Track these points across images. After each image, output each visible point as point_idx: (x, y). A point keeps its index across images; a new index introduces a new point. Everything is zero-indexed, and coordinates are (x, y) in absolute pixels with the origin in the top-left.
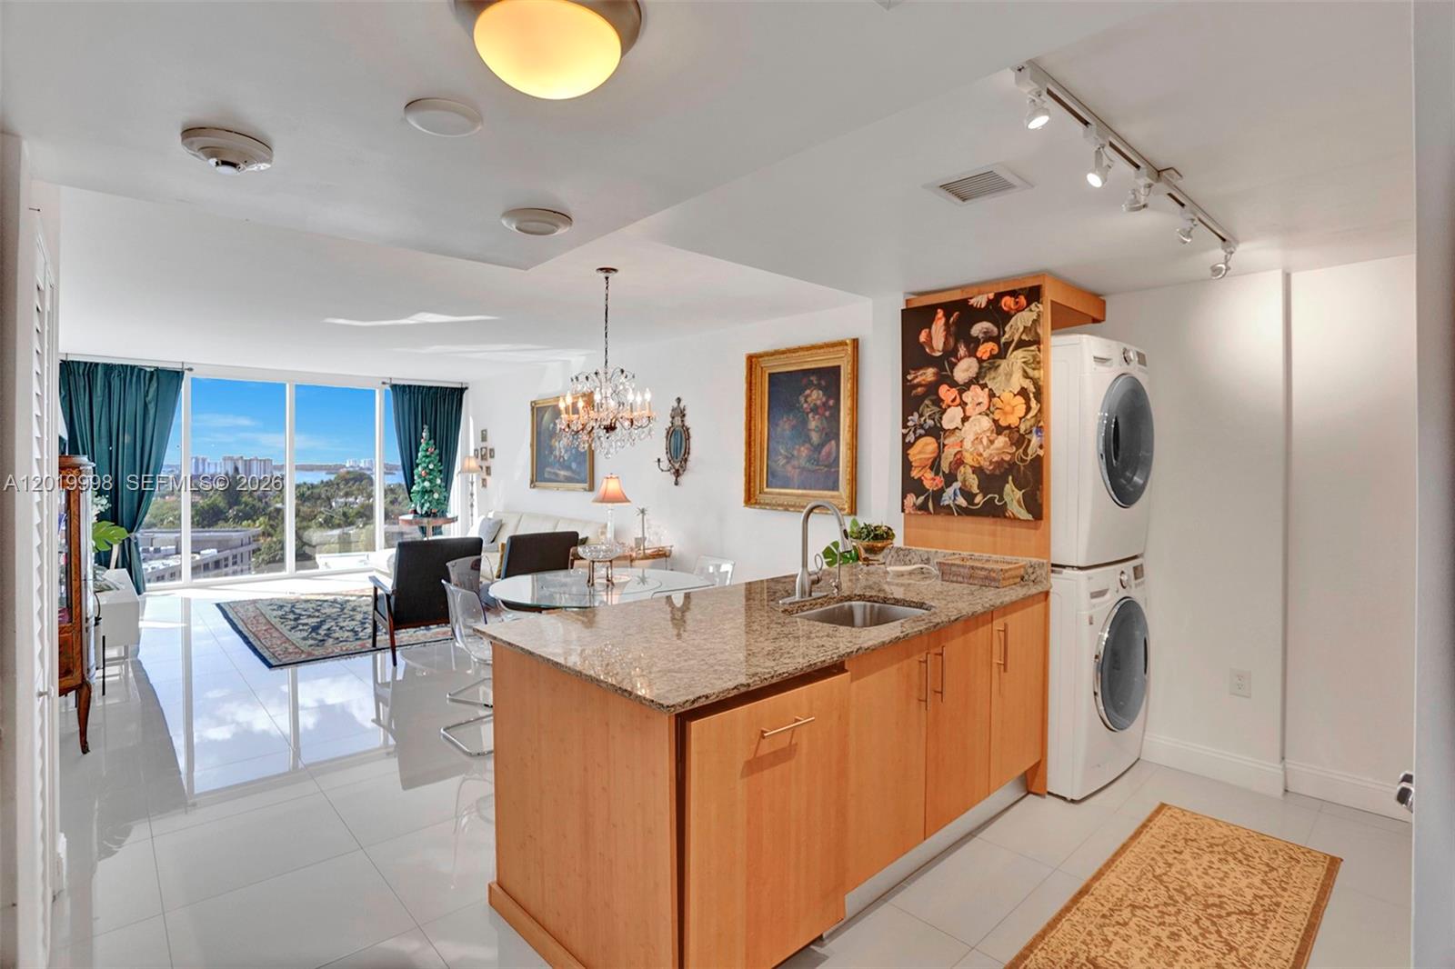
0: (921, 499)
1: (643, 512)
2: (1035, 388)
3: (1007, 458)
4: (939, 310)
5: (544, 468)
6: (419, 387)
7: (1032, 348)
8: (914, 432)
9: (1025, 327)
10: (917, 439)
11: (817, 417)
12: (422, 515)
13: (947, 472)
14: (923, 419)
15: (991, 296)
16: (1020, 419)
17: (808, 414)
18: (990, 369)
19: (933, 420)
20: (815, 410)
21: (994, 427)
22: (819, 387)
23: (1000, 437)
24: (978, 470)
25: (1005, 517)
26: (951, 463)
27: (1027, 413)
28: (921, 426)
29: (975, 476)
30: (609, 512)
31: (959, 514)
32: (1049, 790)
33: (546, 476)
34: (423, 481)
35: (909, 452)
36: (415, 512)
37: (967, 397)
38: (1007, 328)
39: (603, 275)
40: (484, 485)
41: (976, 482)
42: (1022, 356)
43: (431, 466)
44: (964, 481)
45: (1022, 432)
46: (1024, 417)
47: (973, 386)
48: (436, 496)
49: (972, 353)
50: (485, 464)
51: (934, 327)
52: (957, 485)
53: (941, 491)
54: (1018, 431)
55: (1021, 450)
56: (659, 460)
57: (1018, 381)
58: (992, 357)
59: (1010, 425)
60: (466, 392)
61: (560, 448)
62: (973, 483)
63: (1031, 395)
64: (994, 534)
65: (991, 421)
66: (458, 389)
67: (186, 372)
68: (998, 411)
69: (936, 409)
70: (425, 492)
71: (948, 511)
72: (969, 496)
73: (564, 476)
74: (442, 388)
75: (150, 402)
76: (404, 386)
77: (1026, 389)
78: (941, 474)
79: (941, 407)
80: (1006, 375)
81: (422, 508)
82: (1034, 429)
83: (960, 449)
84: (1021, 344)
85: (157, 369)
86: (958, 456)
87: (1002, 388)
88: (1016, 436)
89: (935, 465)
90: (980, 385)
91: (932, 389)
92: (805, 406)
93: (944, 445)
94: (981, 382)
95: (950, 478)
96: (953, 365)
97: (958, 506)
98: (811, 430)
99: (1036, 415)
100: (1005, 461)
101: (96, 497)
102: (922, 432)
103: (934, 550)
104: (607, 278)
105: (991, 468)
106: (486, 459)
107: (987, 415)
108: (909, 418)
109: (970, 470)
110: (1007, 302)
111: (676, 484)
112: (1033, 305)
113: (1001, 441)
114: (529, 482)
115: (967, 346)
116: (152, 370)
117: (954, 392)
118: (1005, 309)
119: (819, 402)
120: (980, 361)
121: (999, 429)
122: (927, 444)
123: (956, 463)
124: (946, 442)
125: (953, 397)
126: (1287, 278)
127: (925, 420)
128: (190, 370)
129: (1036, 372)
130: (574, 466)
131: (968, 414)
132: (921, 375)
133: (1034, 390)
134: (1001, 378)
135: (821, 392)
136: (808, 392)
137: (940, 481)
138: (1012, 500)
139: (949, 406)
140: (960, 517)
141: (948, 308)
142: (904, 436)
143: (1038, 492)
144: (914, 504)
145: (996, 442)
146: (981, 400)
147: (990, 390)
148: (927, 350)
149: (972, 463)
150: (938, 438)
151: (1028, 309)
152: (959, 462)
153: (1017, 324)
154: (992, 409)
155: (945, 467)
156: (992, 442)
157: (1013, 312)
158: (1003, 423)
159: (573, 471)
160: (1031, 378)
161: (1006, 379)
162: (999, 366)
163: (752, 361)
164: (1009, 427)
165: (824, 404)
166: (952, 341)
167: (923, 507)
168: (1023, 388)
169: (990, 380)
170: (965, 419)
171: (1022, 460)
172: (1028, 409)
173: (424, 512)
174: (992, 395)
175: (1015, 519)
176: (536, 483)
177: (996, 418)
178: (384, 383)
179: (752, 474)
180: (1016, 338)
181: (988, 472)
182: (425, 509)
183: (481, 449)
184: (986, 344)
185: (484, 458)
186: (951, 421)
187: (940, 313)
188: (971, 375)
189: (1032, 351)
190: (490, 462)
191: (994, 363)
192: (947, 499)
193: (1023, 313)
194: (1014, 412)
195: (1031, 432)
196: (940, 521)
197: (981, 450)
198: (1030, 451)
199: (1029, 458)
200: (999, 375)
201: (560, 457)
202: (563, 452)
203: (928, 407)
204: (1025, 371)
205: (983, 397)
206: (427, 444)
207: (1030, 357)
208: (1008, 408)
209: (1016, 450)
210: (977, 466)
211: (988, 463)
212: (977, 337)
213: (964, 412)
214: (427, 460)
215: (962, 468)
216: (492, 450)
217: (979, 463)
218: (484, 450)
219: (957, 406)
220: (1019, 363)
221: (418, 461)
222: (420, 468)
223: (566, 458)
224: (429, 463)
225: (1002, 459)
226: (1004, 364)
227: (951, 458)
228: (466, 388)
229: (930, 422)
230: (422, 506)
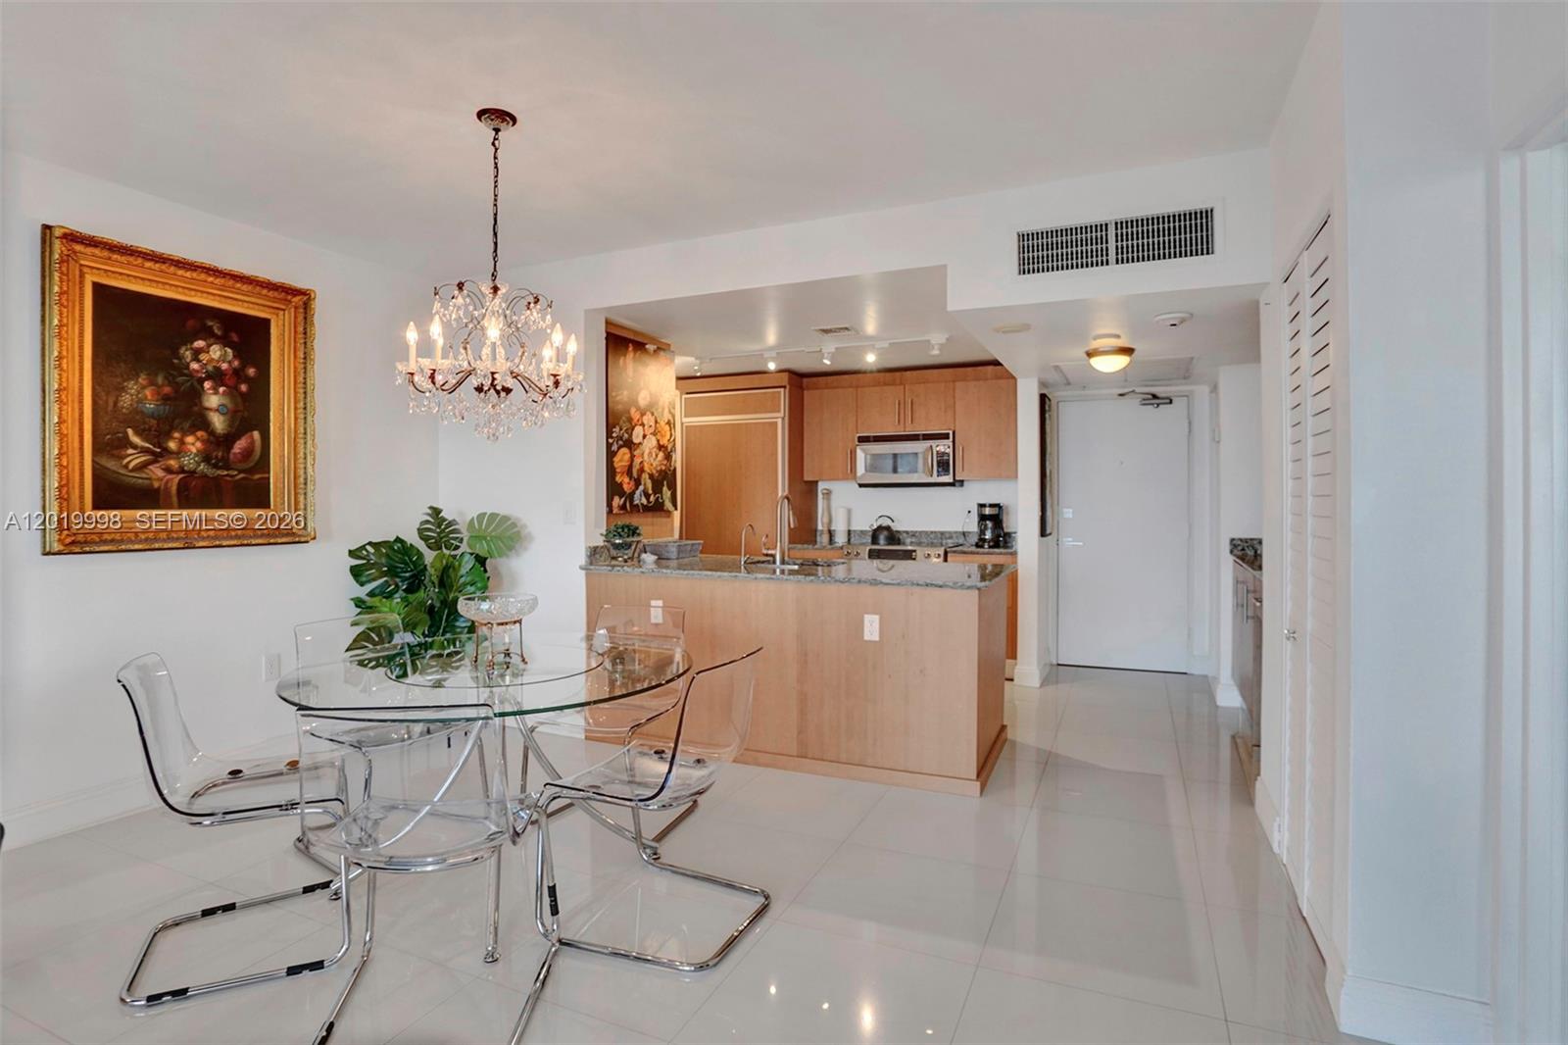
0: (623, 499)
2: (674, 421)
3: (664, 468)
4: (631, 345)
8: (617, 443)
10: (619, 449)
13: (636, 478)
14: (622, 432)
16: (669, 441)
17: (201, 381)
19: (629, 434)
20: (217, 376)
21: (658, 445)
23: (660, 453)
24: (652, 477)
26: (638, 470)
28: (621, 439)
29: (650, 481)
35: (613, 460)
37: (646, 420)
41: (651, 486)
44: (645, 484)
45: (669, 450)
49: (647, 387)
51: (628, 357)
52: (642, 488)
53: (633, 493)
54: (667, 450)
57: (667, 415)
58: (656, 393)
62: (649, 486)
63: (673, 426)
65: (657, 441)
68: (659, 434)
69: (630, 426)
71: (638, 509)
72: (647, 496)
78: (633, 479)
79: (633, 425)
80: (662, 408)
83: (643, 460)
86: (642, 466)
87: (660, 417)
88: (667, 453)
89: (630, 472)
90: (651, 412)
91: (627, 409)
92: (195, 365)
93: (635, 456)
95: (638, 483)
96: (639, 393)
97: (642, 504)
98: (210, 409)
100: (663, 471)
102: (622, 443)
105: (657, 475)
107: (656, 436)
108: (613, 430)
109: (647, 476)
113: (661, 456)
115: (644, 381)
117: (639, 415)
119: (225, 366)
120: (652, 394)
121: (660, 447)
122: (624, 454)
124: (636, 454)
125: (639, 418)
131: (646, 433)
132: (621, 394)
135: (229, 350)
136: (200, 344)
137: (632, 483)
138: (666, 498)
139: (636, 425)
141: (635, 345)
142: (609, 446)
144: (617, 506)
146: (652, 424)
147: (657, 417)
148: (625, 374)
149: (649, 471)
150: (630, 449)
152: (642, 470)
154: (657, 431)
155: (635, 474)
156: (657, 456)
158: (662, 443)
160: (672, 414)
161: (662, 411)
164: (664, 446)
167: (625, 508)
168: (669, 420)
169: (656, 410)
170: (644, 437)
171: (670, 470)
172: (671, 436)
174: (657, 421)
175: (668, 511)
177: (659, 439)
180: (666, 384)
181: (656, 478)
186: (637, 437)
188: (648, 404)
192: (637, 499)
193: (669, 367)
194: (666, 436)
195: (673, 451)
197: (653, 462)
198: (672, 464)
199: (672, 469)
200: (659, 407)
203: (625, 422)
204: (670, 409)
207: (672, 400)
208: (664, 433)
209: (667, 463)
210: (650, 473)
211: (656, 472)
213: (645, 431)
215: (644, 475)
217: (652, 471)
219: (640, 425)
227: (638, 467)
229: (626, 436)
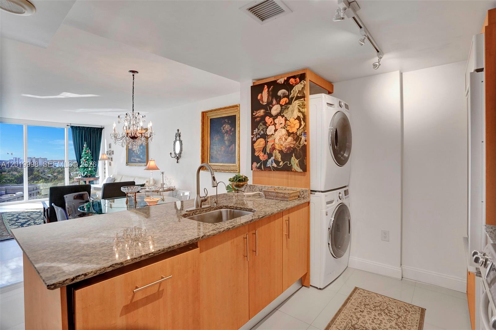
0: (259, 164)
1: (163, 173)
2: (303, 116)
3: (292, 146)
4: (265, 86)
5: (131, 157)
6: (83, 127)
7: (302, 99)
8: (256, 137)
9: (299, 91)
10: (257, 139)
11: (227, 135)
13: (269, 153)
14: (259, 131)
15: (286, 78)
16: (297, 129)
17: (224, 134)
18: (285, 109)
19: (263, 131)
20: (227, 132)
21: (287, 133)
22: (228, 123)
23: (289, 137)
24: (281, 152)
25: (292, 171)
26: (270, 149)
27: (300, 127)
28: (259, 134)
29: (280, 154)
30: (151, 173)
31: (274, 170)
32: (311, 284)
33: (132, 161)
35: (254, 145)
36: (81, 175)
37: (277, 121)
38: (292, 92)
39: (131, 74)
40: (110, 165)
41: (280, 157)
42: (298, 103)
43: (88, 158)
44: (276, 156)
45: (298, 135)
46: (299, 128)
47: (278, 116)
48: (90, 169)
49: (278, 103)
50: (110, 157)
51: (263, 92)
52: (273, 158)
53: (267, 161)
54: (297, 135)
55: (298, 143)
56: (171, 153)
57: (296, 114)
58: (286, 104)
59: (293, 132)
60: (103, 129)
62: (279, 157)
63: (302, 119)
64: (288, 178)
65: (286, 131)
66: (100, 128)
68: (288, 126)
69: (264, 127)
70: (85, 168)
71: (269, 169)
72: (277, 162)
73: (138, 160)
74: (93, 128)
76: (76, 127)
77: (299, 117)
78: (266, 154)
79: (266, 126)
80: (292, 111)
81: (84, 174)
82: (303, 133)
83: (274, 143)
84: (298, 98)
86: (273, 146)
87: (290, 117)
88: (296, 137)
89: (264, 150)
90: (281, 116)
91: (263, 118)
92: (223, 131)
93: (268, 142)
94: (282, 115)
95: (270, 155)
96: (271, 108)
97: (273, 167)
98: (225, 140)
99: (304, 127)
100: (292, 147)
102: (259, 136)
103: (264, 186)
104: (133, 75)
105: (286, 150)
106: (111, 155)
107: (284, 128)
108: (254, 131)
109: (278, 152)
110: (292, 81)
111: (177, 162)
112: (302, 81)
113: (290, 139)
114: (126, 163)
115: (276, 100)
117: (271, 119)
118: (291, 83)
119: (228, 129)
120: (281, 106)
121: (289, 134)
122: (261, 141)
123: (272, 149)
124: (268, 140)
125: (271, 121)
126: (401, 74)
127: (260, 131)
129: (303, 109)
131: (277, 128)
132: (259, 113)
133: (303, 117)
134: (290, 113)
135: (229, 125)
137: (266, 156)
138: (294, 163)
139: (270, 125)
140: (274, 172)
141: (269, 84)
142: (252, 138)
143: (304, 160)
144: (256, 167)
145: (288, 139)
146: (282, 122)
147: (286, 118)
148: (261, 102)
149: (278, 149)
150: (265, 139)
151: (300, 83)
152: (274, 148)
153: (296, 90)
154: (286, 126)
155: (268, 151)
156: (286, 139)
157: (294, 85)
158: (290, 131)
159: (141, 159)
160: (301, 112)
161: (292, 113)
162: (289, 107)
163: (204, 114)
164: (293, 133)
165: (230, 130)
166: (270, 98)
167: (260, 168)
168: (298, 116)
169: (285, 113)
170: (276, 130)
171: (298, 147)
172: (301, 125)
173: (84, 176)
174: (286, 120)
175: (296, 172)
176: (129, 164)
177: (288, 129)
178: (68, 125)
179: (204, 158)
180: (295, 96)
181: (285, 152)
182: (85, 174)
183: (109, 151)
184: (284, 99)
186: (270, 131)
187: (266, 86)
188: (278, 112)
189: (302, 101)
190: (113, 156)
191: (287, 106)
192: (269, 164)
193: (298, 85)
194: (295, 126)
195: (302, 135)
196: (266, 173)
197: (282, 143)
198: (301, 143)
199: (301, 146)
200: (289, 111)
201: (136, 153)
202: (137, 151)
203: (261, 126)
204: (299, 109)
205: (283, 121)
206: (86, 149)
207: (301, 103)
208: (292, 125)
209: (296, 143)
210: (281, 150)
211: (285, 148)
212: (280, 96)
213: (275, 127)
214: (86, 155)
215: (274, 151)
216: (113, 151)
217: (281, 149)
219: (272, 125)
220: (297, 106)
221: (82, 156)
222: (83, 159)
223: (139, 154)
224: (87, 156)
225: (290, 146)
226: (291, 106)
227: (270, 147)
228: (104, 128)
229: (262, 132)
230: (84, 173)
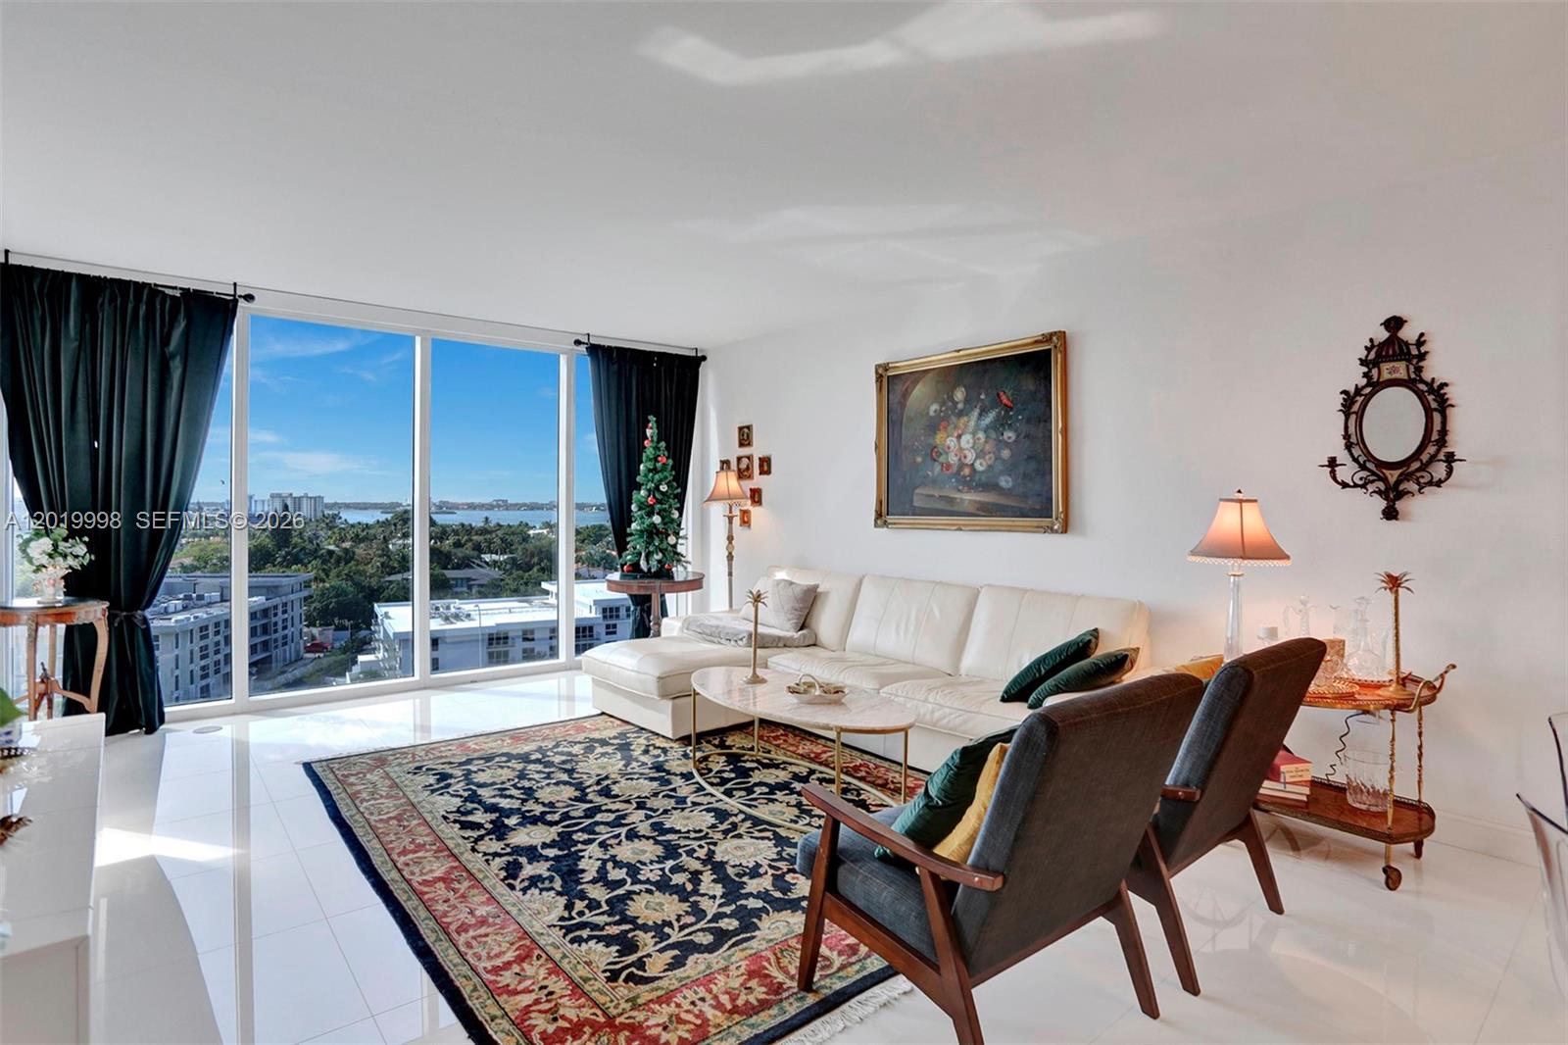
1: (1394, 583)
5: (913, 489)
12: (649, 575)
30: (1232, 578)
33: (916, 503)
34: (650, 514)
36: (636, 567)
40: (745, 522)
43: (664, 488)
48: (672, 540)
50: (748, 485)
56: (1331, 462)
60: (701, 363)
61: (961, 449)
66: (689, 358)
67: (242, 303)
70: (651, 533)
73: (970, 500)
74: (668, 356)
75: (173, 356)
76: (609, 347)
85: (186, 292)
101: (65, 540)
106: (750, 477)
111: (1390, 516)
114: (872, 516)
116: (178, 294)
128: (249, 298)
130: (1005, 482)
159: (998, 494)
173: (653, 569)
176: (890, 519)
178: (578, 342)
182: (654, 561)
183: (739, 459)
185: (743, 474)
190: (758, 480)
201: (962, 466)
206: (657, 448)
214: (657, 477)
216: (763, 461)
218: (745, 461)
221: (638, 479)
222: (643, 493)
223: (979, 467)
224: (660, 482)
228: (701, 358)
230: (648, 556)
